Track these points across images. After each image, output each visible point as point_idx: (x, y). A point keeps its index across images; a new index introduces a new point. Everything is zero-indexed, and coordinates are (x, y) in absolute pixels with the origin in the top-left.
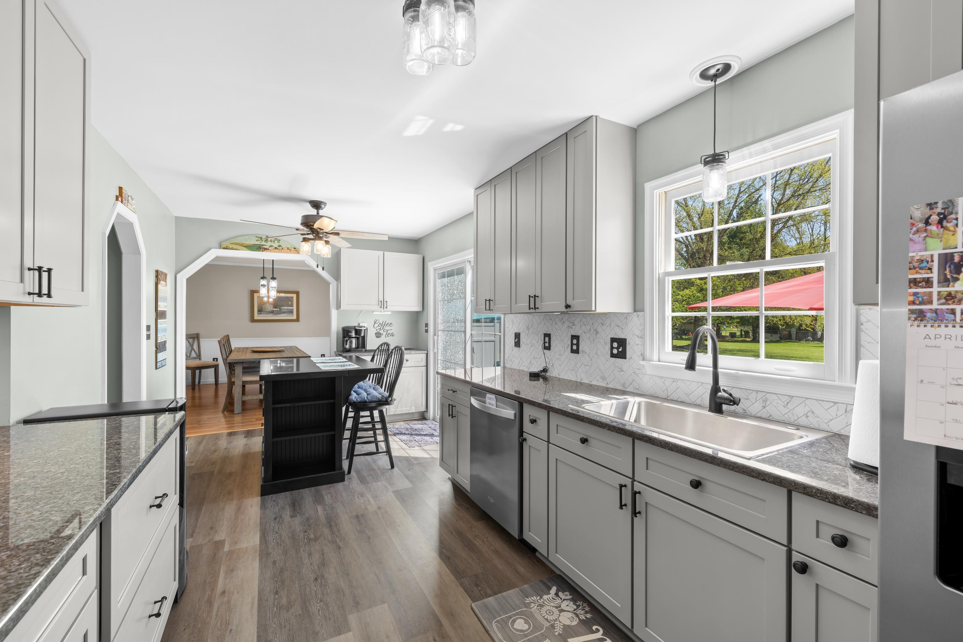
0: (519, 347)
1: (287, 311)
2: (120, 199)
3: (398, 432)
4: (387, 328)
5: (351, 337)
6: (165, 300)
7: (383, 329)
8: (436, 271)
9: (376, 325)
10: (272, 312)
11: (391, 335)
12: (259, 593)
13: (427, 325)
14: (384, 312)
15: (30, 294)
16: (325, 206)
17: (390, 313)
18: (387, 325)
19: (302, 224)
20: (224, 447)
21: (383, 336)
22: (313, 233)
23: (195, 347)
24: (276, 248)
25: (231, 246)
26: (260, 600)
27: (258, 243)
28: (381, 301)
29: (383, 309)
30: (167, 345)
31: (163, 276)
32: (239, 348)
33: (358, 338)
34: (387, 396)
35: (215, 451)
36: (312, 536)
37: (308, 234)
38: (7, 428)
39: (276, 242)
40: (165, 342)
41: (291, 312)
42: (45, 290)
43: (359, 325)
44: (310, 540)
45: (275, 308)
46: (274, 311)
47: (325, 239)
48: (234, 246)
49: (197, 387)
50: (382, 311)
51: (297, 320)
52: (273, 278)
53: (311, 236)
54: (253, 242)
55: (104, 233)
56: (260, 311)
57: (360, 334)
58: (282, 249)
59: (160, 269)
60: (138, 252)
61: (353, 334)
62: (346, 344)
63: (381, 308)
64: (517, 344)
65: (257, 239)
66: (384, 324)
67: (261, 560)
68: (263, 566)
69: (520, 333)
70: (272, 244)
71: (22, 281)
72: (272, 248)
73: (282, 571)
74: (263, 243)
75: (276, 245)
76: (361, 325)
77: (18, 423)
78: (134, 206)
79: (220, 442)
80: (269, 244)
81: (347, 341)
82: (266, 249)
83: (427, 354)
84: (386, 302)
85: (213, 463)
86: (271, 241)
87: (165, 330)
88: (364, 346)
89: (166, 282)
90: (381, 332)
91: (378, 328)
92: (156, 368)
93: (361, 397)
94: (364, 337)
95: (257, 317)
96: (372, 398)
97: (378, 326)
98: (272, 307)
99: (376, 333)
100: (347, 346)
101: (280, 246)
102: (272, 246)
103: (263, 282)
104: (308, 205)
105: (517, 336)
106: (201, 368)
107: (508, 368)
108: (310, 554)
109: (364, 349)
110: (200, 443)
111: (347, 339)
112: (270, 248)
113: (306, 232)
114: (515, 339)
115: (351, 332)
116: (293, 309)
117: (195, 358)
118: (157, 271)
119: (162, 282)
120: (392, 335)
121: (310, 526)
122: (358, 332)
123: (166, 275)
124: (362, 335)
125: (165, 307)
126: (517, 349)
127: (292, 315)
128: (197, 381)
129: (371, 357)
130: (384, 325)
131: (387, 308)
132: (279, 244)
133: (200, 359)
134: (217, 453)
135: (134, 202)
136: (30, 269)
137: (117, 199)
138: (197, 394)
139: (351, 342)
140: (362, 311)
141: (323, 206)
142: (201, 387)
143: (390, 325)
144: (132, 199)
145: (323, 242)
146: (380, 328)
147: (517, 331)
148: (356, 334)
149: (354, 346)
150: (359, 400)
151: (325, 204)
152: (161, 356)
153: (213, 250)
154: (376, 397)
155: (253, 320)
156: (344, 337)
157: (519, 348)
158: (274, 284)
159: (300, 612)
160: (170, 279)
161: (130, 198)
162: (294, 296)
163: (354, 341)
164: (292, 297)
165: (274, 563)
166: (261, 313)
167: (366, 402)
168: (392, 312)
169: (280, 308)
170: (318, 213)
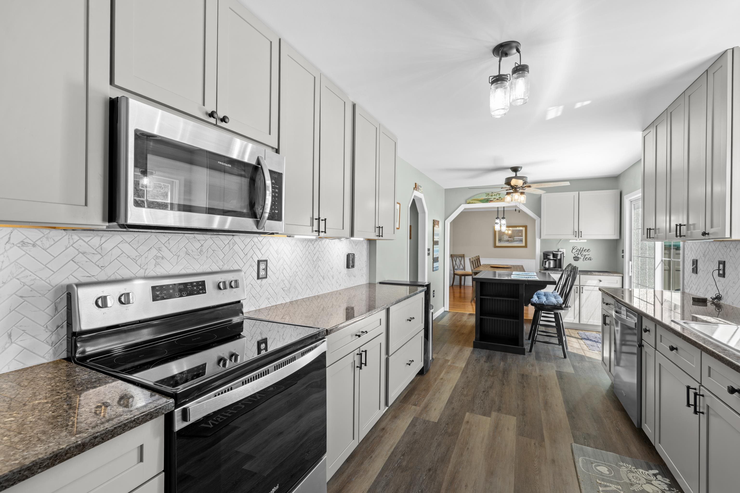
0: (697, 273)
1: (518, 240)
2: (415, 189)
3: (586, 338)
4: (584, 253)
5: (549, 259)
6: (438, 235)
7: (581, 253)
8: (632, 202)
9: (574, 251)
10: (508, 241)
11: (588, 259)
12: (456, 385)
13: (623, 251)
14: (580, 240)
15: (377, 236)
16: (521, 169)
17: (586, 241)
18: (585, 250)
19: (506, 184)
20: (465, 320)
21: (581, 260)
22: (513, 189)
23: (462, 262)
24: (497, 199)
25: (471, 202)
26: (455, 387)
27: (487, 197)
28: (576, 232)
29: (578, 237)
30: (439, 259)
31: (437, 223)
32: (485, 264)
33: (555, 260)
34: (562, 303)
35: (460, 321)
36: (491, 374)
37: (510, 189)
38: (375, 284)
39: (498, 195)
40: (438, 258)
41: (521, 241)
42: (381, 235)
43: (558, 250)
44: (489, 375)
45: (510, 238)
46: (509, 240)
47: (521, 191)
48: (473, 201)
49: (462, 287)
50: (578, 239)
51: (526, 246)
52: (503, 218)
53: (511, 191)
54: (484, 197)
55: (408, 206)
56: (500, 240)
57: (556, 257)
58: (502, 199)
59: (435, 219)
60: (424, 212)
61: (551, 257)
62: (546, 264)
63: (576, 237)
64: (695, 270)
65: (486, 195)
66: (581, 249)
67: (462, 374)
68: (461, 376)
69: (697, 260)
70: (495, 197)
71: (375, 232)
72: (495, 199)
73: (469, 382)
74: (490, 197)
75: (497, 197)
76: (560, 250)
77: (378, 283)
78: (422, 190)
79: (464, 317)
80: (494, 197)
81: (546, 262)
82: (491, 201)
83: (623, 277)
84: (581, 232)
85: (456, 327)
86: (495, 195)
87: (438, 251)
88: (560, 267)
89: (438, 225)
90: (579, 256)
91: (576, 253)
92: (433, 271)
93: (540, 301)
94: (560, 260)
95: (498, 244)
96: (548, 302)
97: (576, 251)
98: (508, 237)
99: (574, 257)
100: (547, 266)
101: (500, 198)
102: (495, 198)
103: (498, 221)
104: (510, 170)
105: (695, 262)
106: (465, 275)
107: (687, 293)
108: (486, 381)
109: (560, 269)
110: (454, 316)
111: (546, 260)
112: (494, 200)
113: (509, 189)
114: (693, 266)
115: (549, 256)
116: (522, 239)
117: (462, 269)
118: (434, 220)
119: (436, 226)
120: (590, 259)
121: (492, 369)
122: (555, 256)
123: (438, 222)
124: (559, 258)
125: (438, 239)
126: (694, 275)
127: (522, 243)
128: (463, 283)
129: (560, 275)
130: (582, 251)
131: (581, 237)
132: (499, 196)
133: (465, 270)
134: (460, 322)
135: (422, 188)
136: (377, 227)
137: (414, 189)
138: (462, 291)
139: (549, 263)
140: (561, 240)
141: (520, 169)
142: (465, 287)
143: (587, 251)
144: (421, 187)
145: (519, 194)
146: (578, 253)
147: (695, 258)
148: (554, 257)
149: (552, 266)
150: (538, 302)
151: (521, 168)
152: (436, 265)
153: (462, 205)
154: (552, 303)
155: (495, 247)
156: (544, 259)
157: (696, 275)
158: (504, 222)
159: (470, 400)
160: (441, 224)
161: (420, 187)
162: (523, 229)
163: (552, 262)
164: (522, 230)
165: (468, 377)
166: (500, 242)
167: (543, 305)
168: (587, 240)
169: (513, 238)
170: (516, 175)
